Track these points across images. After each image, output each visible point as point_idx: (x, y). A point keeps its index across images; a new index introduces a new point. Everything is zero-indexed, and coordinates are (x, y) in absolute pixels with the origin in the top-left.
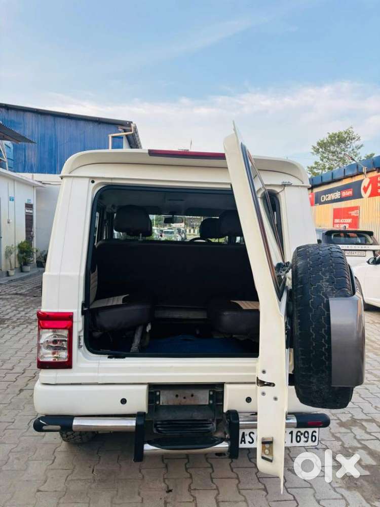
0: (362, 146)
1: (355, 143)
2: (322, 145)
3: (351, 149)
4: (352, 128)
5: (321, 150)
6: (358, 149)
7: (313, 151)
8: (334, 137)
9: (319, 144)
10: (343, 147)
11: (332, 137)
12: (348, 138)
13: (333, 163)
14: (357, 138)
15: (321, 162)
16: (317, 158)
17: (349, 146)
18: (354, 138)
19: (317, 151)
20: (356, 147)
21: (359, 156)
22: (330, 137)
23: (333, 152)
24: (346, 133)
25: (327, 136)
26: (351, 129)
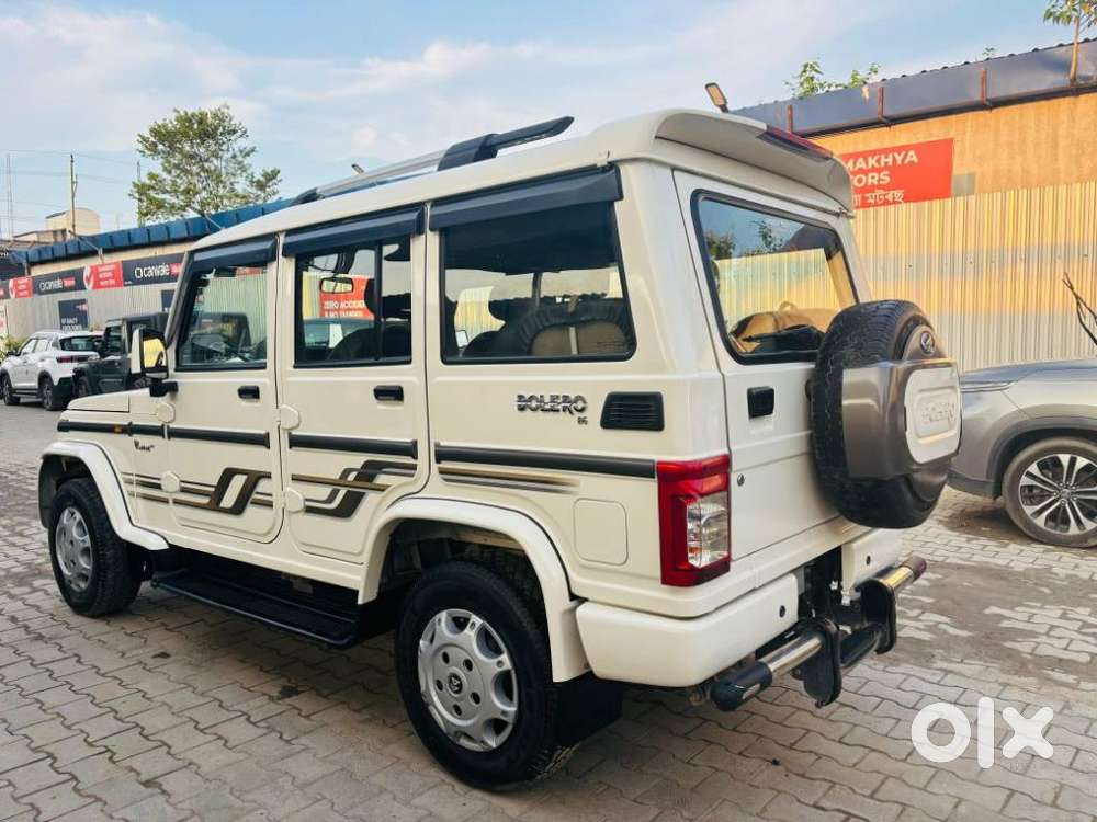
0: (253, 151)
1: (239, 144)
2: (162, 134)
3: (230, 154)
4: (228, 108)
5: (160, 147)
6: (244, 157)
7: (141, 147)
8: (190, 121)
9: (155, 132)
10: (213, 148)
11: (186, 120)
12: (221, 130)
13: (195, 180)
14: (240, 133)
15: (164, 175)
16: (155, 165)
17: (224, 147)
18: (234, 132)
19: (153, 148)
20: (241, 152)
21: (249, 172)
22: (179, 119)
23: (192, 156)
24: (215, 116)
25: (173, 116)
26: (226, 110)
